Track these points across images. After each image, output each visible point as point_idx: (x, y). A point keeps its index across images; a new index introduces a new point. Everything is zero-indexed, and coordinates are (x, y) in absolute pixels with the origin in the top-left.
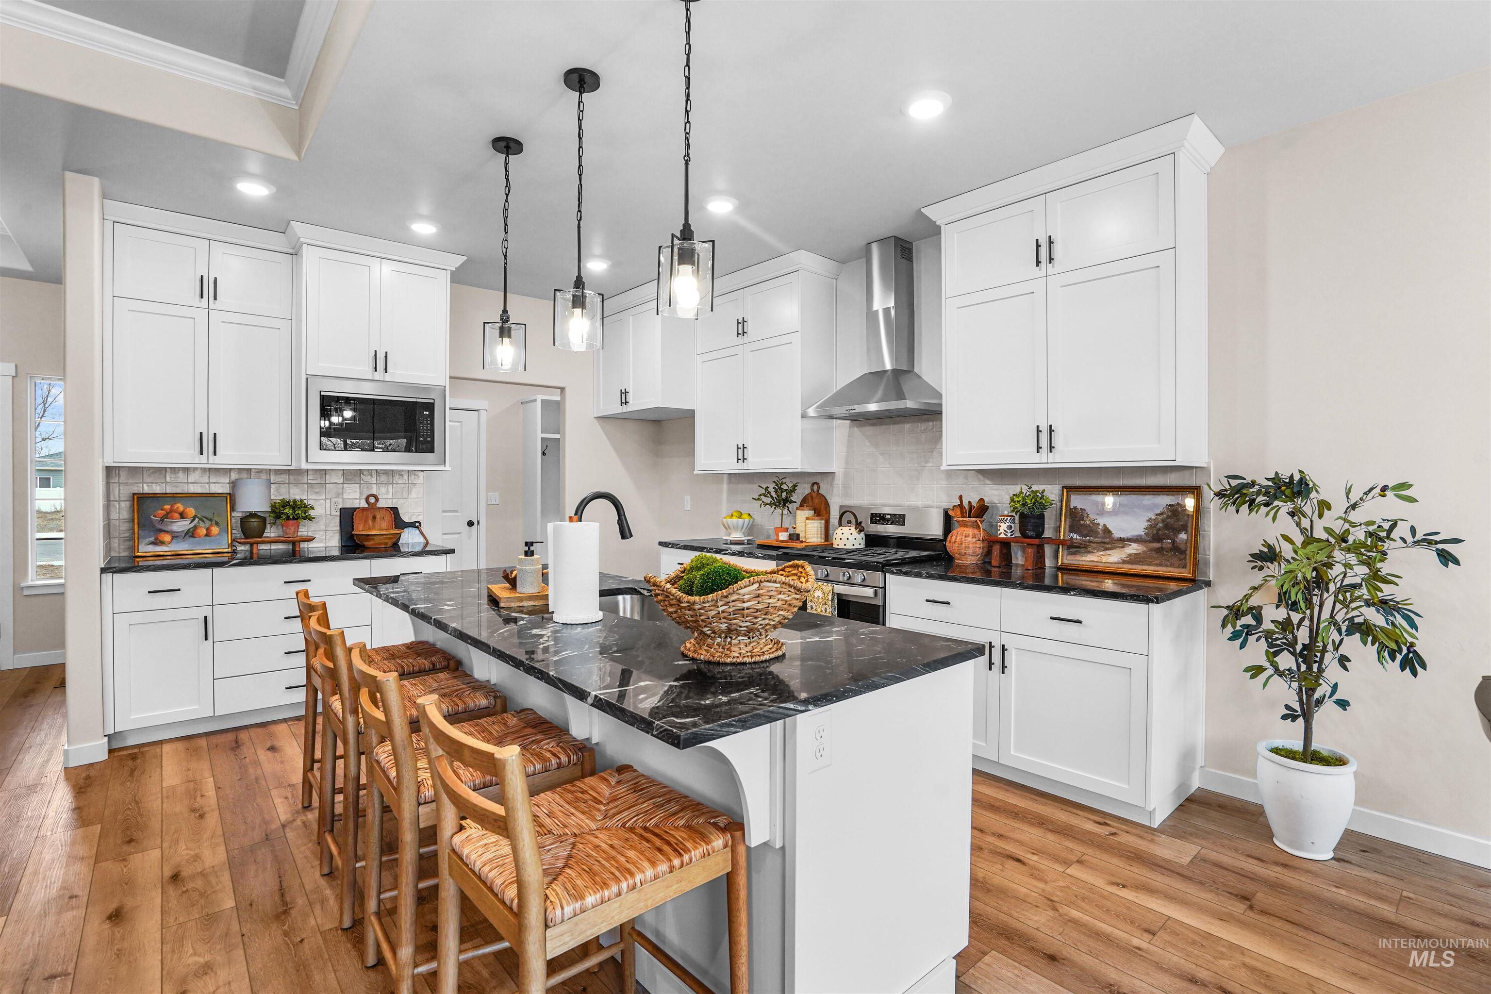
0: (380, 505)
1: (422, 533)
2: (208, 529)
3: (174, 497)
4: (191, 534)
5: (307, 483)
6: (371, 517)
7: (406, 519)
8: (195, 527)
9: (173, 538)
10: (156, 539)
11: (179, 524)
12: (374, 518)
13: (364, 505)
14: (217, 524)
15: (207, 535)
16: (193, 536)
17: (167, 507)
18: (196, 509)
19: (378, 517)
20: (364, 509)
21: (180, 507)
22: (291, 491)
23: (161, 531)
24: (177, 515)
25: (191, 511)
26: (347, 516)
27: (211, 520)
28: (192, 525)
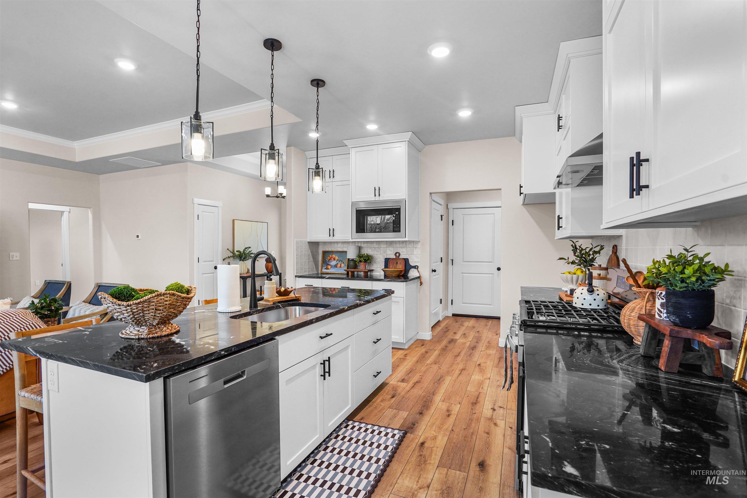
0: (401, 257)
1: (418, 272)
2: (341, 265)
3: (332, 252)
4: (336, 266)
5: (374, 247)
6: (395, 263)
7: (412, 264)
8: (337, 264)
9: (331, 267)
10: (327, 267)
11: (333, 262)
12: (397, 263)
13: (394, 257)
14: (343, 263)
15: (340, 267)
16: (336, 267)
17: (331, 256)
18: (338, 257)
19: (398, 263)
20: (393, 259)
21: (334, 256)
22: (369, 251)
23: (328, 264)
24: (333, 259)
25: (337, 258)
26: (387, 261)
27: (342, 261)
28: (337, 263)
